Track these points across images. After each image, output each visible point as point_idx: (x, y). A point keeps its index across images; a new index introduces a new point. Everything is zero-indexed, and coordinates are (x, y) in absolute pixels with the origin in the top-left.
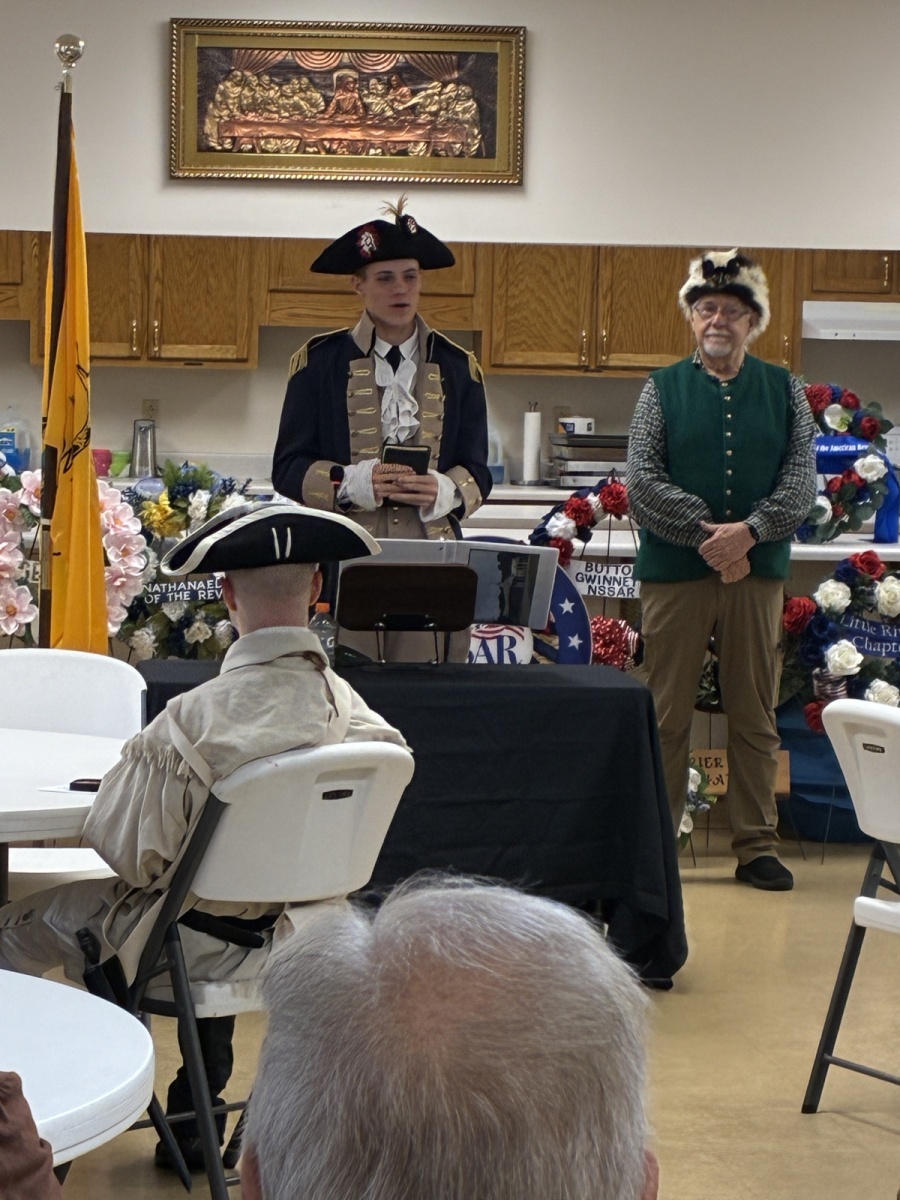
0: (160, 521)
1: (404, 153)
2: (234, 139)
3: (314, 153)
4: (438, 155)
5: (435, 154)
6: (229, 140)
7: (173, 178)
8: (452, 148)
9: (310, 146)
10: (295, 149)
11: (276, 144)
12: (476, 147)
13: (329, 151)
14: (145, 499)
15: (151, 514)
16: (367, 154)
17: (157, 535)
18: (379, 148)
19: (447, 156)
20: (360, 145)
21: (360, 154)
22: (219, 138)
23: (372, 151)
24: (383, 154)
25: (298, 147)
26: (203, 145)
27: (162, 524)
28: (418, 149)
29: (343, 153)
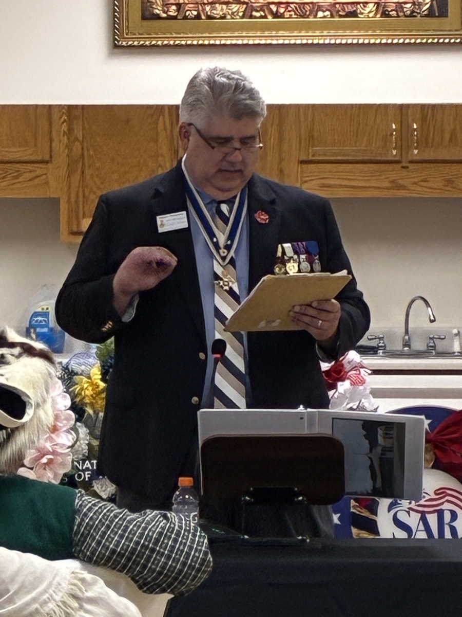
0: (92, 396)
1: (354, 14)
2: (179, 5)
3: (261, 17)
4: (389, 16)
5: (385, 14)
6: (174, 7)
7: (116, 46)
8: (402, 8)
9: (257, 11)
10: (241, 14)
11: (222, 9)
12: (428, 6)
13: (276, 15)
14: (76, 374)
15: (82, 389)
16: (315, 17)
17: (89, 410)
18: (327, 10)
19: (398, 16)
20: (308, 8)
21: (308, 17)
22: (163, 5)
23: (320, 14)
24: (332, 16)
25: (244, 12)
26: (147, 13)
27: (94, 398)
28: (368, 10)
29: (290, 17)
